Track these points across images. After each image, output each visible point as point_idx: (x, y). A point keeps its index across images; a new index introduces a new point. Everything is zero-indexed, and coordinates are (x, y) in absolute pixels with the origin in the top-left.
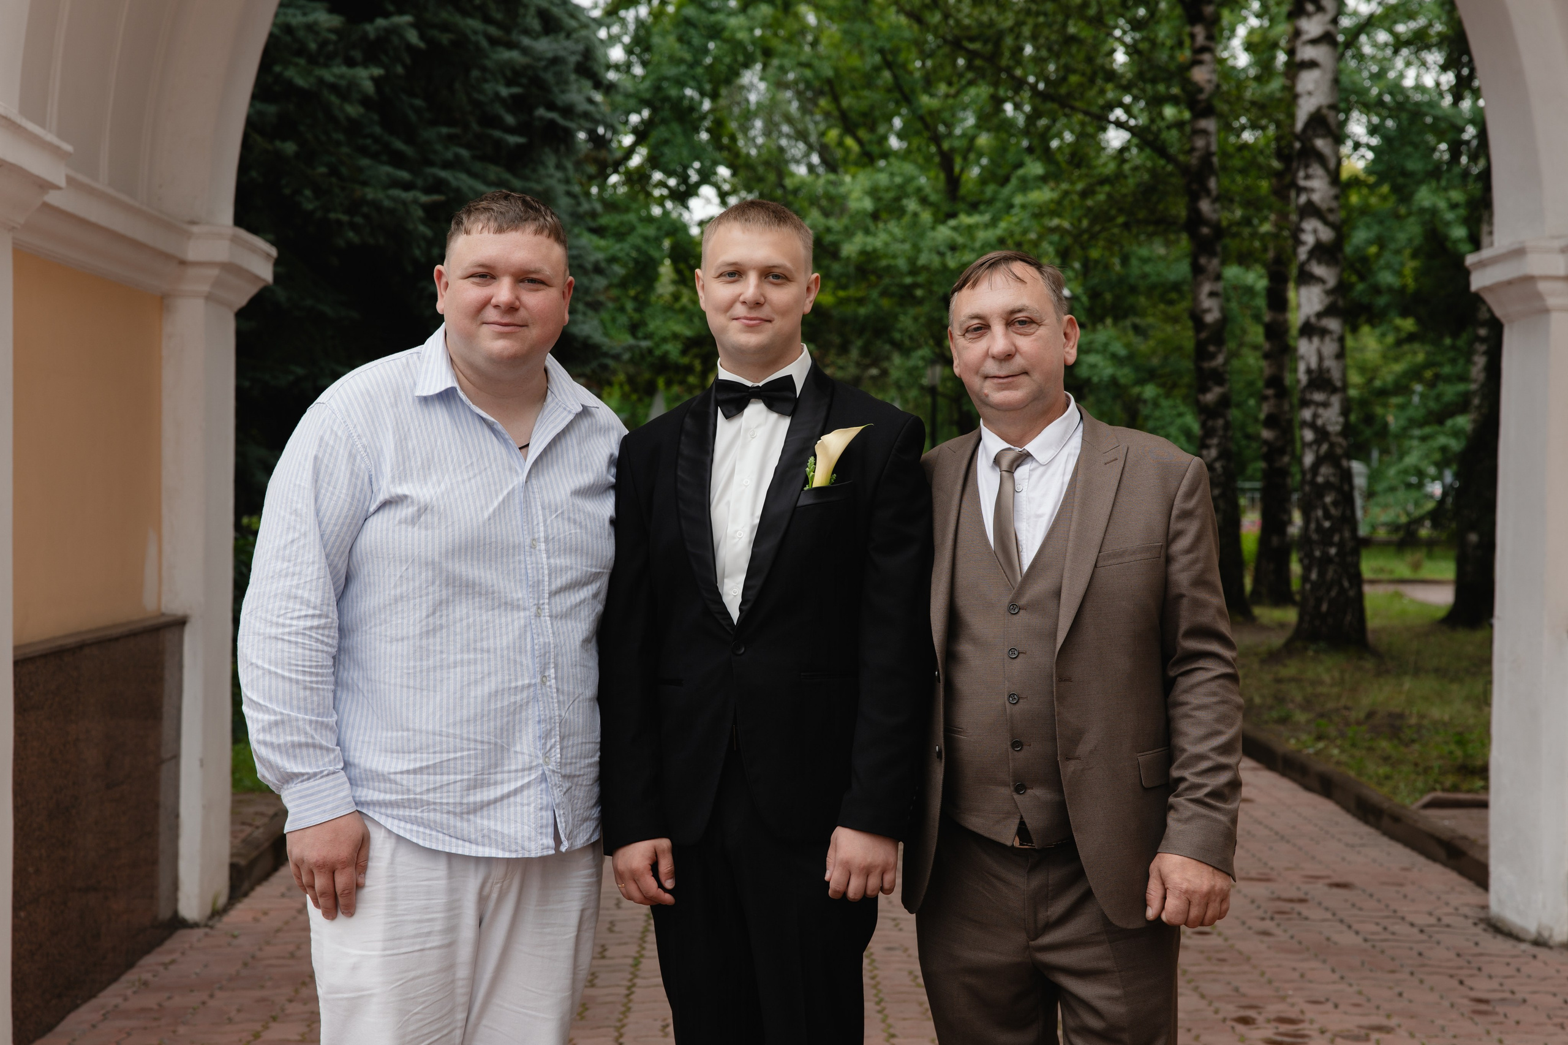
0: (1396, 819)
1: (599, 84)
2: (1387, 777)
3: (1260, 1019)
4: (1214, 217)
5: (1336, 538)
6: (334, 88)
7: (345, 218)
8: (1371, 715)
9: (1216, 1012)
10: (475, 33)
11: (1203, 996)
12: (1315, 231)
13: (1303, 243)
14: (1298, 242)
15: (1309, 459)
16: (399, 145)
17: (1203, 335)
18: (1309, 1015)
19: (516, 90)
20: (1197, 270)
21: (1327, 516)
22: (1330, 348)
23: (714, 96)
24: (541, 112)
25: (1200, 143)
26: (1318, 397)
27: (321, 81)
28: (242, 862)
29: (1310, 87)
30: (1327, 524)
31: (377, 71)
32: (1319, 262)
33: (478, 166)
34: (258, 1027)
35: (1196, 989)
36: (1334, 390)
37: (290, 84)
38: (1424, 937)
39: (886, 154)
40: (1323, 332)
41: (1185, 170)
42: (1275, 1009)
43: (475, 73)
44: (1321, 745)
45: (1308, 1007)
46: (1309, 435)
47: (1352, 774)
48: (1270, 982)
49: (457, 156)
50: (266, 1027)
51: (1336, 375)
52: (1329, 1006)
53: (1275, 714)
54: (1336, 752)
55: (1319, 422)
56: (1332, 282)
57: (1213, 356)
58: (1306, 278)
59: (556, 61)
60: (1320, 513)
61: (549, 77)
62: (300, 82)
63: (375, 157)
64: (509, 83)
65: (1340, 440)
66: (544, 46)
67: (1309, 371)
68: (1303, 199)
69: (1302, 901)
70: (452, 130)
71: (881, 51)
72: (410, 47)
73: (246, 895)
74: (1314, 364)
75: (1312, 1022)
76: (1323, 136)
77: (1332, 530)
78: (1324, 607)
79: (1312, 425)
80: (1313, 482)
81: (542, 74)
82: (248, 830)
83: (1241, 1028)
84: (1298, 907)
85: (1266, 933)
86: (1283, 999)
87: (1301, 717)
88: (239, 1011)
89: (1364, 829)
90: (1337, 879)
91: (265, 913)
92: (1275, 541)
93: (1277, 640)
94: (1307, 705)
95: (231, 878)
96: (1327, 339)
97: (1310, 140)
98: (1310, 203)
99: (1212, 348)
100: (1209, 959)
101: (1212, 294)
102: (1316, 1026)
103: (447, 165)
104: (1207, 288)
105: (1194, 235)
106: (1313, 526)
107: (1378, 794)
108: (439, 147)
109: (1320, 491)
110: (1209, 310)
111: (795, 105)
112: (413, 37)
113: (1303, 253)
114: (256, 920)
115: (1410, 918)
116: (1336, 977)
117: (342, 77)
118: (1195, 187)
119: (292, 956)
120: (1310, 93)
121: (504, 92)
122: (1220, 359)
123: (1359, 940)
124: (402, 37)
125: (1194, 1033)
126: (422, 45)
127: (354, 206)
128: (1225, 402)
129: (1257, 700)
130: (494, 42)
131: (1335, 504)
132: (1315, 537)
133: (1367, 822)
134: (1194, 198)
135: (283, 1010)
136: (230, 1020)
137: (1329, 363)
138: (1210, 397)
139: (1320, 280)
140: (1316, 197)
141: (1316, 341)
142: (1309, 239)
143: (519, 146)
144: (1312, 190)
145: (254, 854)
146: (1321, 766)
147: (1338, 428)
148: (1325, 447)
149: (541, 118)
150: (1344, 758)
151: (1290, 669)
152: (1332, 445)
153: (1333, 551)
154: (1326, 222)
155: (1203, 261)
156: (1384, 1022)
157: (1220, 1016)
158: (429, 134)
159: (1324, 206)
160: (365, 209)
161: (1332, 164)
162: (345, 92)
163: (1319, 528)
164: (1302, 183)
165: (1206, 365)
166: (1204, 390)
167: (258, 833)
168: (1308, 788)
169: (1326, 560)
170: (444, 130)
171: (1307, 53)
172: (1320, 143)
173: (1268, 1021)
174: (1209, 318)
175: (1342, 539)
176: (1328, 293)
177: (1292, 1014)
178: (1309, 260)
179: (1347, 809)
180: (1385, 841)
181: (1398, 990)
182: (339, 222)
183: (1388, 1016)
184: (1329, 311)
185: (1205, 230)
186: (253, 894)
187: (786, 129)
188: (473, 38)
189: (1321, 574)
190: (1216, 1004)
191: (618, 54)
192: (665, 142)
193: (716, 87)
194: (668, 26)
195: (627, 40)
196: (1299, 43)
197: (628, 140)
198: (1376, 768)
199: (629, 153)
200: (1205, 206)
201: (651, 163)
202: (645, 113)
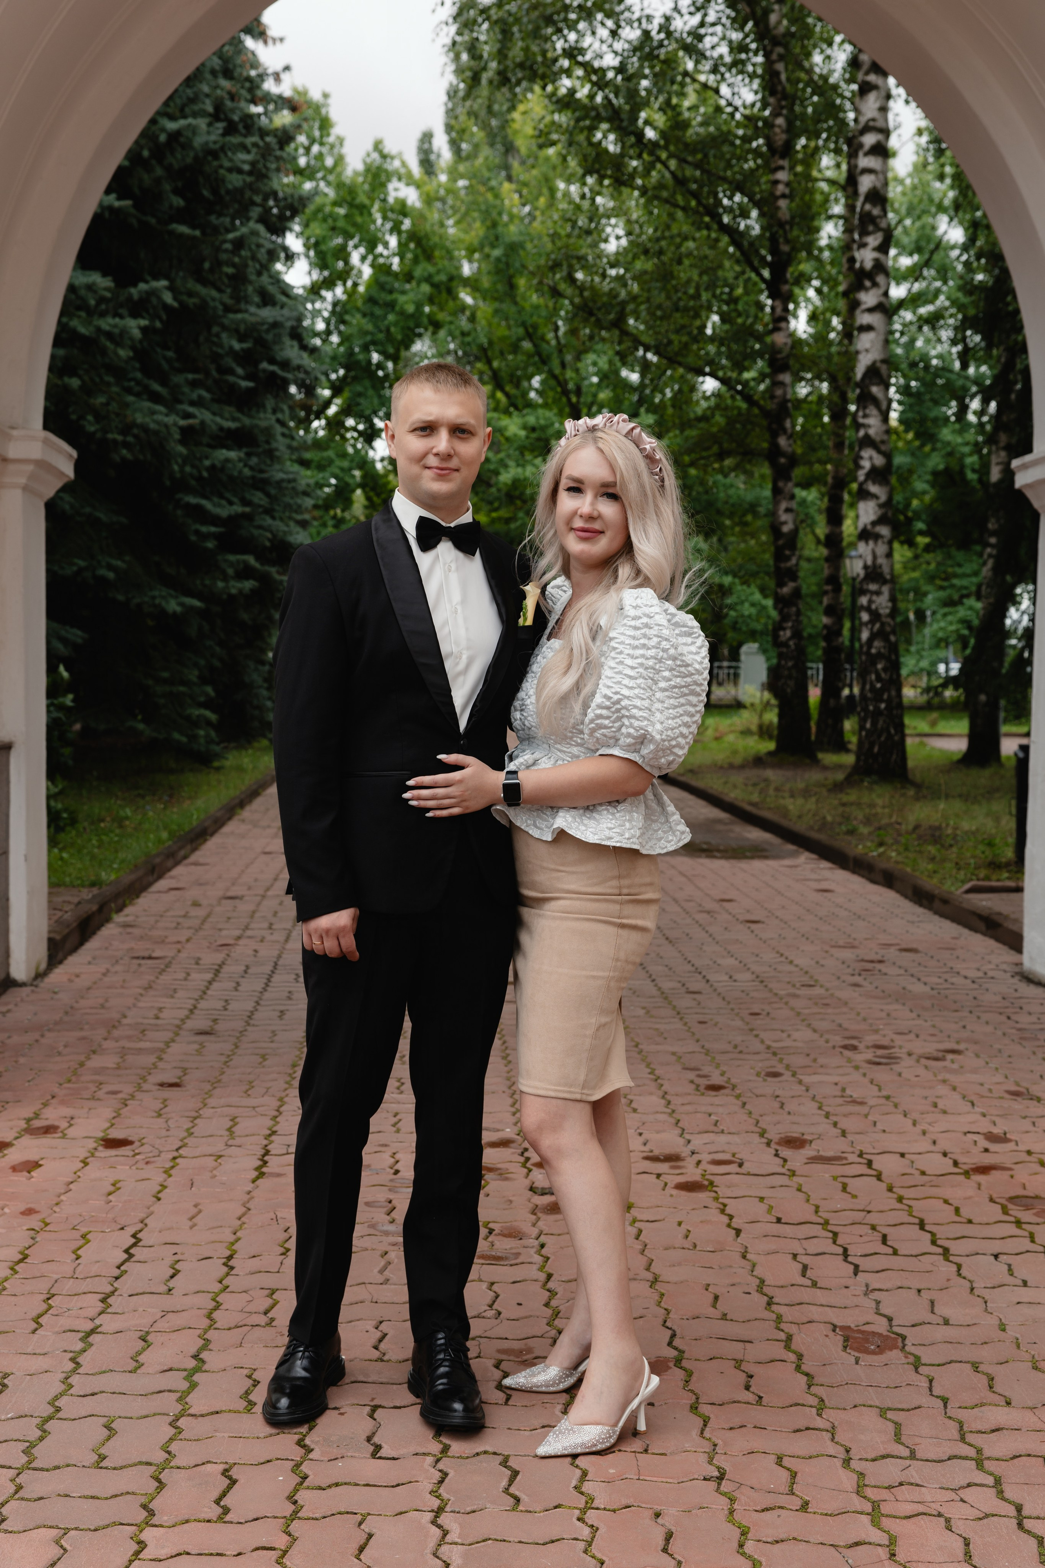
0: (945, 902)
1: (304, 347)
2: (935, 872)
3: (861, 1046)
4: (790, 450)
5: (885, 696)
6: (109, 335)
7: (120, 438)
8: (917, 827)
9: (827, 1041)
10: (214, 299)
11: (815, 1031)
12: (871, 458)
13: (862, 468)
14: (858, 467)
15: (865, 635)
16: (156, 387)
17: (781, 542)
18: (897, 1043)
19: (245, 345)
20: (777, 491)
21: (878, 679)
22: (882, 549)
23: (396, 359)
24: (264, 365)
25: (779, 392)
26: (873, 587)
27: (99, 330)
28: (58, 937)
29: (868, 345)
30: (879, 685)
31: (144, 322)
32: (874, 483)
33: (215, 407)
34: (82, 1058)
35: (809, 1025)
36: (885, 582)
37: (74, 332)
38: (975, 986)
39: (530, 404)
40: (877, 537)
41: (765, 413)
42: (871, 1039)
43: (215, 329)
44: (881, 850)
45: (895, 1037)
46: (865, 617)
47: (909, 870)
48: (865, 1020)
49: (200, 397)
50: (88, 1058)
51: (886, 570)
52: (912, 1036)
53: (844, 828)
54: (894, 854)
55: (873, 607)
56: (883, 498)
57: (788, 558)
58: (863, 494)
59: (276, 325)
60: (873, 677)
61: (269, 337)
62: (82, 330)
63: (138, 395)
64: (241, 339)
65: (889, 620)
66: (268, 314)
67: (866, 567)
68: (862, 433)
69: (880, 962)
70: (196, 376)
71: (524, 324)
72: (165, 306)
73: (60, 962)
74: (869, 562)
75: (900, 1047)
76: (878, 384)
77: (882, 690)
78: (876, 749)
79: (868, 609)
80: (868, 653)
81: (264, 336)
82: (59, 914)
83: (847, 1053)
84: (878, 966)
85: (856, 985)
86: (876, 1031)
87: (864, 830)
88: (65, 1046)
89: (920, 910)
90: (904, 946)
91: (77, 976)
92: (832, 702)
93: (840, 776)
94: (868, 821)
95: (49, 949)
96: (880, 542)
97: (868, 387)
98: (867, 436)
99: (787, 552)
100: (816, 1004)
101: (788, 510)
102: (904, 1050)
103: (192, 403)
104: (783, 505)
105: (774, 464)
106: (868, 687)
107: (931, 884)
108: (186, 390)
109: (872, 660)
110: (785, 523)
112: (168, 298)
113: (861, 475)
114: (70, 981)
115: (963, 973)
116: (914, 1015)
117: (115, 326)
118: (774, 426)
119: (103, 1006)
120: (867, 351)
121: (237, 346)
122: (794, 561)
123: (927, 989)
124: (159, 298)
125: (812, 1056)
126: (175, 304)
127: (126, 429)
128: (797, 593)
129: (829, 818)
130: (228, 309)
131: (885, 669)
132: (869, 695)
133: (921, 905)
134: (774, 435)
135: (100, 1045)
136: (60, 1054)
137: (881, 561)
138: (786, 590)
139: (875, 496)
140: (871, 432)
141: (871, 543)
142: (866, 464)
143: (248, 390)
144: (869, 426)
145: (66, 931)
146: (883, 865)
147: (887, 611)
148: (877, 626)
149: (264, 371)
150: (900, 859)
151: (852, 796)
152: (883, 624)
153: (883, 706)
154: (879, 451)
155: (781, 484)
156: (955, 1047)
157: (830, 1045)
158: (178, 379)
159: (878, 439)
160: (135, 431)
161: (884, 406)
162: (118, 338)
163: (873, 689)
164: (861, 420)
165: (783, 565)
166: (781, 584)
167: (67, 916)
168: (873, 881)
169: (877, 713)
170: (190, 376)
171: (865, 319)
172: (875, 390)
173: (868, 1047)
174: (786, 529)
175: (889, 696)
176: (880, 506)
177: (885, 1042)
178: (866, 480)
179: (906, 896)
180: (936, 918)
181: (962, 1024)
182: (115, 441)
183: (958, 1043)
184: (881, 520)
185: (783, 460)
186: (66, 962)
188: (212, 304)
189: (874, 724)
190: (826, 1036)
191: (321, 326)
192: (360, 395)
193: (398, 350)
194: (360, 303)
195: (326, 314)
196: (858, 312)
197: (327, 393)
198: (926, 866)
199: (328, 403)
200: (782, 441)
201: (346, 411)
202: (342, 372)
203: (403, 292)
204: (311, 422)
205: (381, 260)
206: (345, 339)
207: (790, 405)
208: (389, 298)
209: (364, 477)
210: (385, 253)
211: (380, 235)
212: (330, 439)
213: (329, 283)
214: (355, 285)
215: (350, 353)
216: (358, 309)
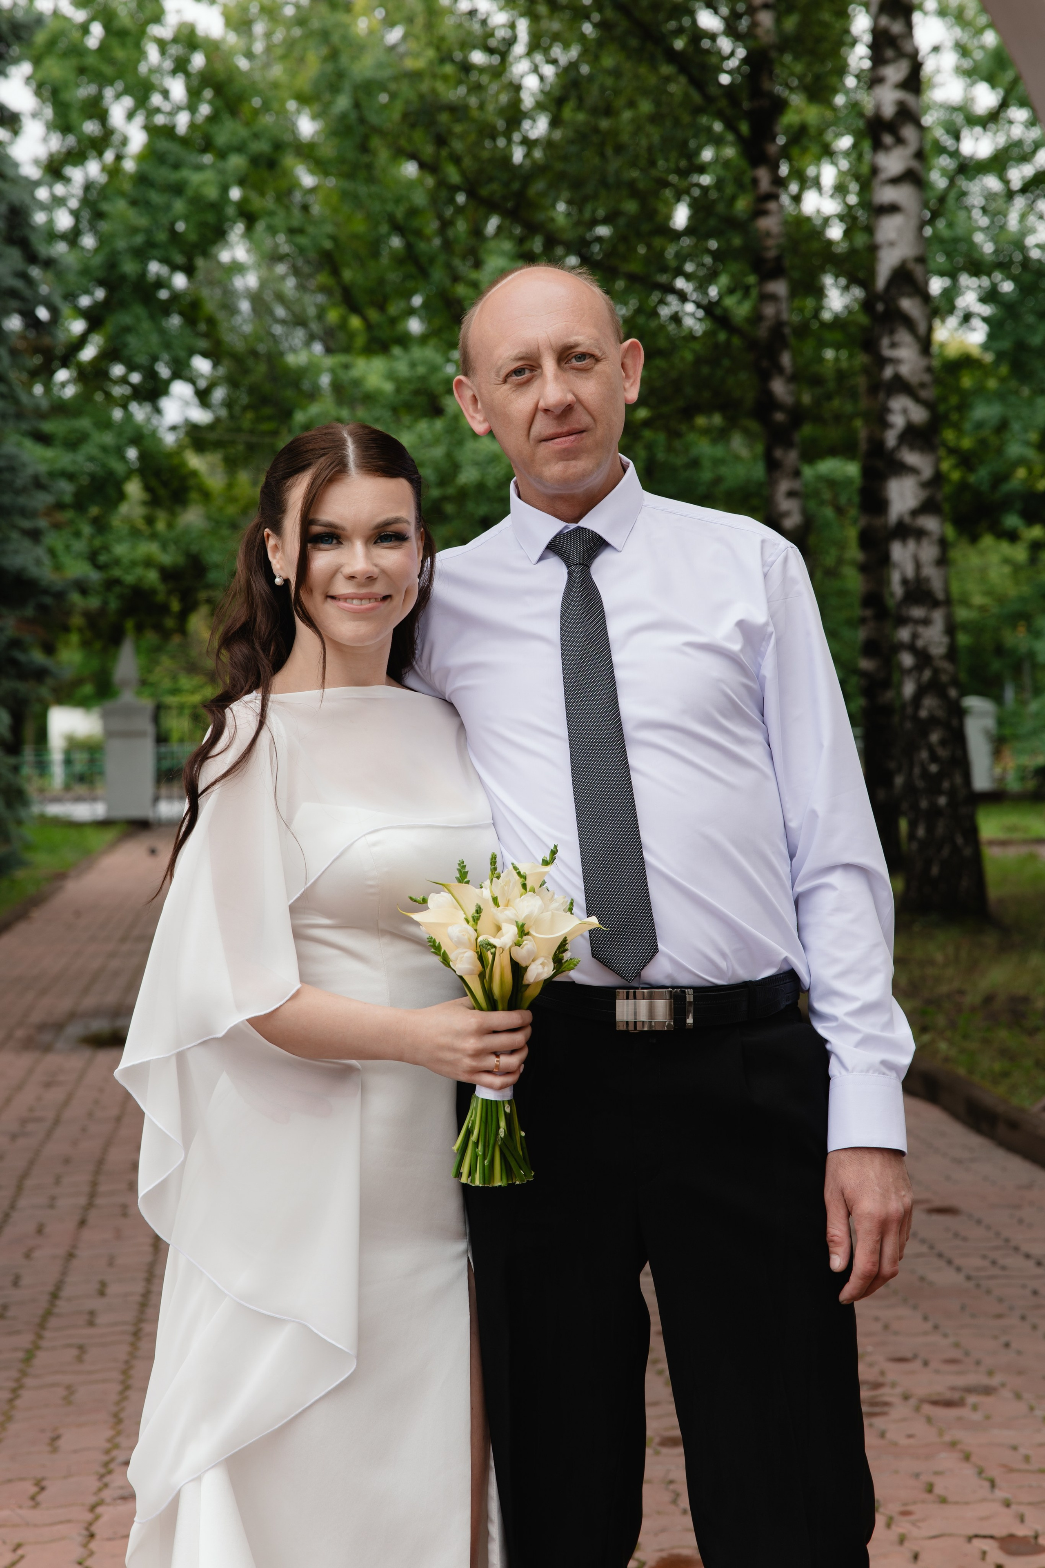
0: (1014, 1125)
2: (1004, 1074)
4: (789, 400)
5: (945, 786)
8: (988, 999)
12: (906, 411)
13: (891, 426)
14: (885, 425)
15: (909, 689)
18: (890, 1377)
20: (773, 465)
21: (933, 757)
22: (929, 552)
23: (189, 271)
25: (769, 310)
26: (917, 612)
29: (893, 236)
30: (934, 768)
32: (912, 449)
36: (935, 604)
39: (405, 339)
40: (920, 534)
41: (753, 344)
45: (889, 1366)
46: (907, 660)
47: (963, 1071)
51: (937, 585)
52: (917, 1365)
54: (944, 1046)
55: (920, 644)
56: (927, 472)
58: (897, 468)
60: (925, 755)
65: (945, 664)
67: (905, 582)
68: (889, 373)
74: (911, 574)
75: (893, 1385)
76: (911, 296)
77: (939, 776)
78: (935, 871)
79: (912, 648)
80: (915, 717)
89: (975, 1140)
90: (938, 1204)
94: (913, 989)
96: (925, 542)
97: (895, 299)
98: (898, 377)
101: (790, 494)
102: (898, 1390)
104: (784, 485)
105: (765, 423)
106: (917, 771)
107: (992, 1095)
109: (924, 728)
110: (787, 514)
111: (291, 283)
113: (891, 438)
115: (1025, 1248)
116: (928, 1326)
118: (765, 364)
120: (892, 244)
123: (959, 1278)
131: (942, 743)
132: (920, 784)
133: (977, 1131)
134: (765, 377)
137: (929, 571)
139: (915, 471)
140: (905, 370)
141: (911, 544)
142: (899, 421)
144: (900, 361)
147: (943, 650)
148: (927, 674)
150: (952, 1053)
152: (936, 672)
153: (942, 801)
154: (918, 400)
155: (779, 454)
156: (985, 1381)
159: (915, 381)
161: (922, 329)
163: (925, 773)
164: (887, 353)
169: (934, 812)
171: (887, 194)
172: (908, 305)
174: (788, 524)
176: (925, 485)
178: (899, 446)
179: (956, 1115)
180: (1000, 1153)
181: (1004, 1339)
183: (991, 1374)
184: (926, 507)
185: (779, 416)
187: (280, 312)
189: (929, 830)
191: (64, 221)
192: (127, 330)
193: (190, 259)
194: (127, 186)
195: (74, 203)
196: (876, 183)
197: (78, 326)
198: (990, 1063)
199: (82, 341)
200: (779, 387)
201: (109, 355)
202: (100, 294)
203: (199, 168)
204: (52, 373)
205: (160, 120)
206: (103, 240)
207: (787, 331)
208: (174, 176)
209: (142, 457)
210: (166, 107)
211: (155, 79)
212: (84, 398)
213: (76, 157)
214: (119, 158)
215: (112, 264)
216: (122, 194)
